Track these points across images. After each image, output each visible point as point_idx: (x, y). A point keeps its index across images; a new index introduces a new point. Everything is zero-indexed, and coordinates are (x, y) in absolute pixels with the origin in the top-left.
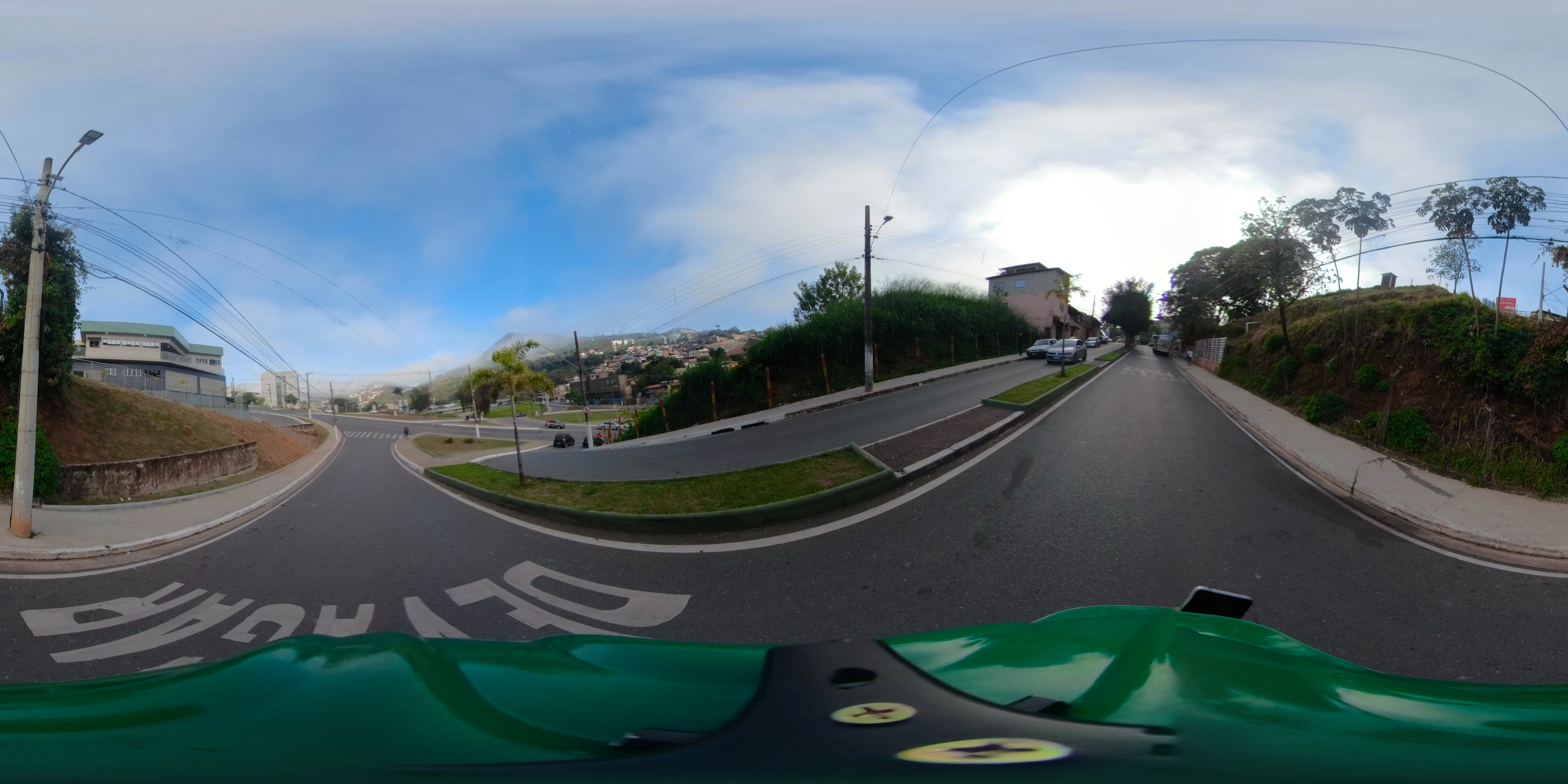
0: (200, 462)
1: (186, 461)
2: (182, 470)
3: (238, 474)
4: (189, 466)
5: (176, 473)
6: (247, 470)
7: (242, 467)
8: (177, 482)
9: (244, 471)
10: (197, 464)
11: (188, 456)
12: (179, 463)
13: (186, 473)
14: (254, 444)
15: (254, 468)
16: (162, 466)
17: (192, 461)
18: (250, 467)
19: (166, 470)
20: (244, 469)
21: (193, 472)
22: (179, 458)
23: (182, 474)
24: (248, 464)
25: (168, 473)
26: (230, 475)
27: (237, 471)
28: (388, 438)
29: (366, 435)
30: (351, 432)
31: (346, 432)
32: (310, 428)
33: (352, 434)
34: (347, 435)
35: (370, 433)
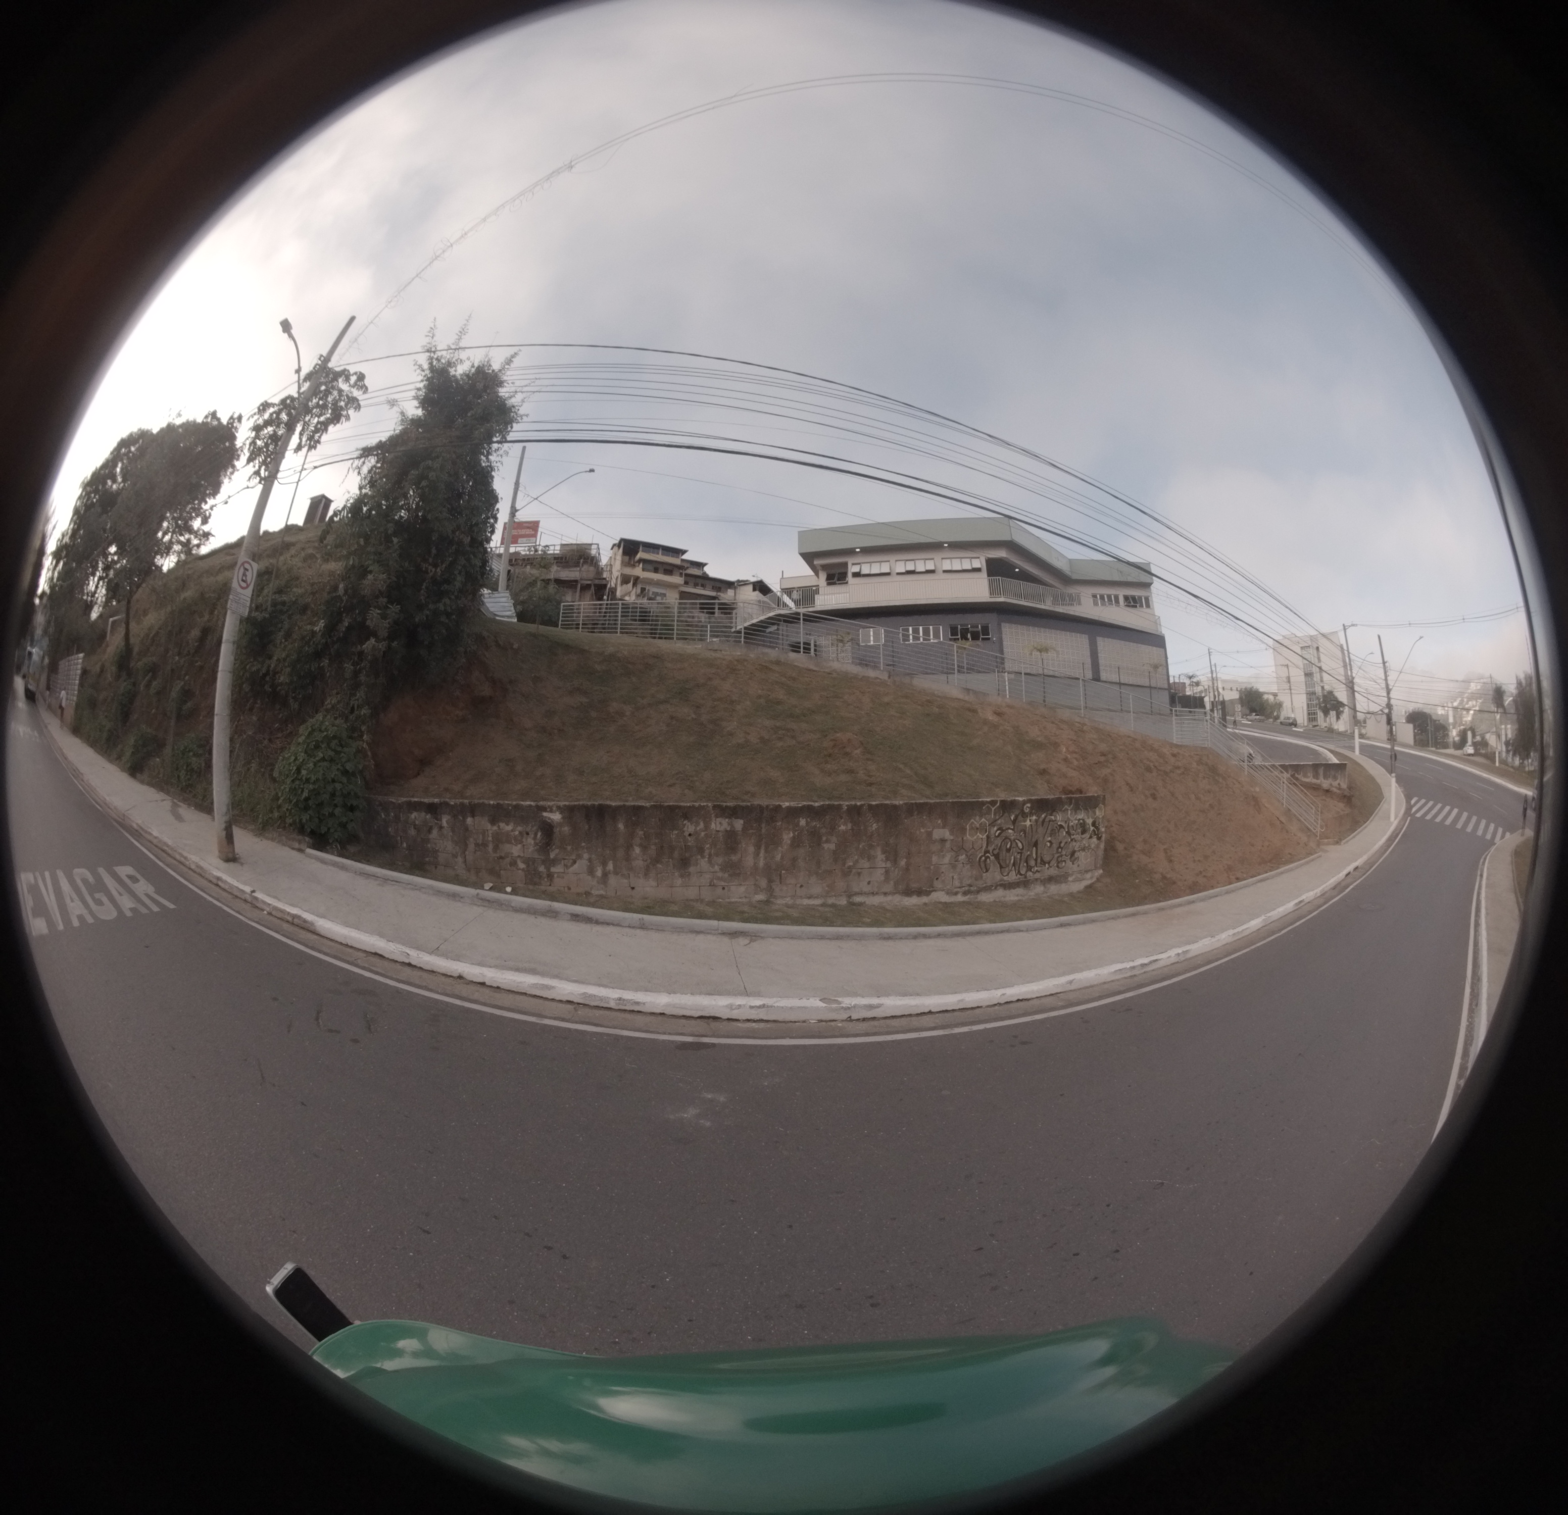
0: (787, 837)
1: (720, 825)
2: (701, 851)
3: (985, 897)
4: (731, 841)
5: (676, 854)
7: (1013, 877)
8: (679, 881)
10: (774, 841)
11: (733, 813)
12: (690, 828)
13: (720, 860)
16: (621, 826)
17: (745, 829)
19: (637, 840)
20: (1025, 883)
21: (749, 861)
22: (688, 814)
23: (703, 863)
24: (1053, 871)
25: (644, 848)
26: (934, 895)
27: (988, 889)
28: (1480, 832)
29: (1447, 814)
30: (1423, 801)
31: (1413, 802)
32: (1335, 778)
33: (1423, 808)
34: (1414, 809)
35: (1456, 811)
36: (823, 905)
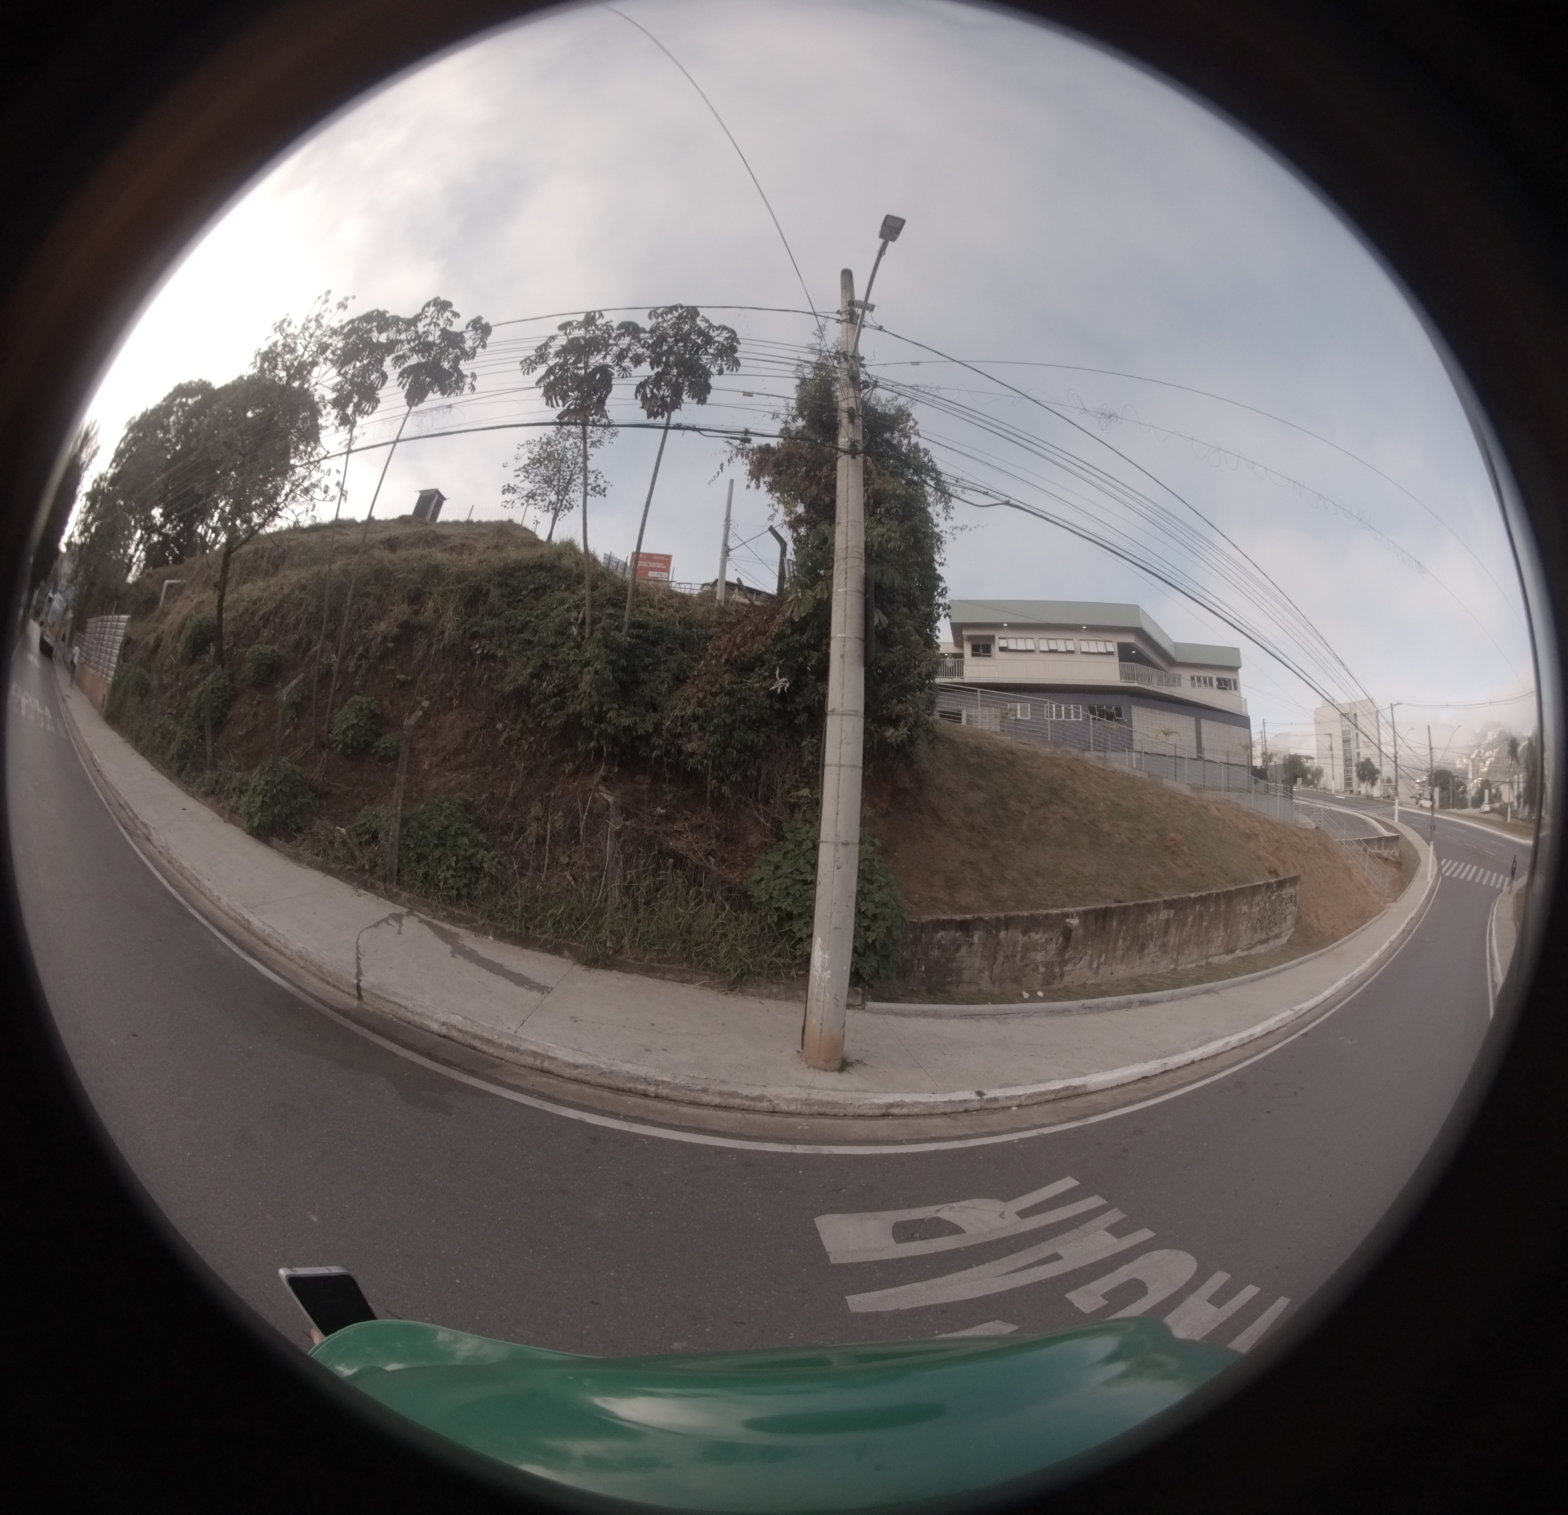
1: (1163, 915)
2: (1152, 937)
3: (1254, 951)
4: (1167, 927)
6: (1272, 943)
7: (1264, 936)
9: (1265, 945)
14: (1294, 881)
15: (1284, 940)
18: (1278, 936)
20: (1266, 941)
24: (1277, 930)
25: (1124, 940)
26: (1238, 953)
27: (1254, 946)
28: (1492, 884)
29: (1468, 871)
30: (1450, 862)
31: (1443, 863)
32: (1391, 848)
33: (1452, 868)
34: (1444, 870)
35: (1475, 868)
36: (1197, 966)
